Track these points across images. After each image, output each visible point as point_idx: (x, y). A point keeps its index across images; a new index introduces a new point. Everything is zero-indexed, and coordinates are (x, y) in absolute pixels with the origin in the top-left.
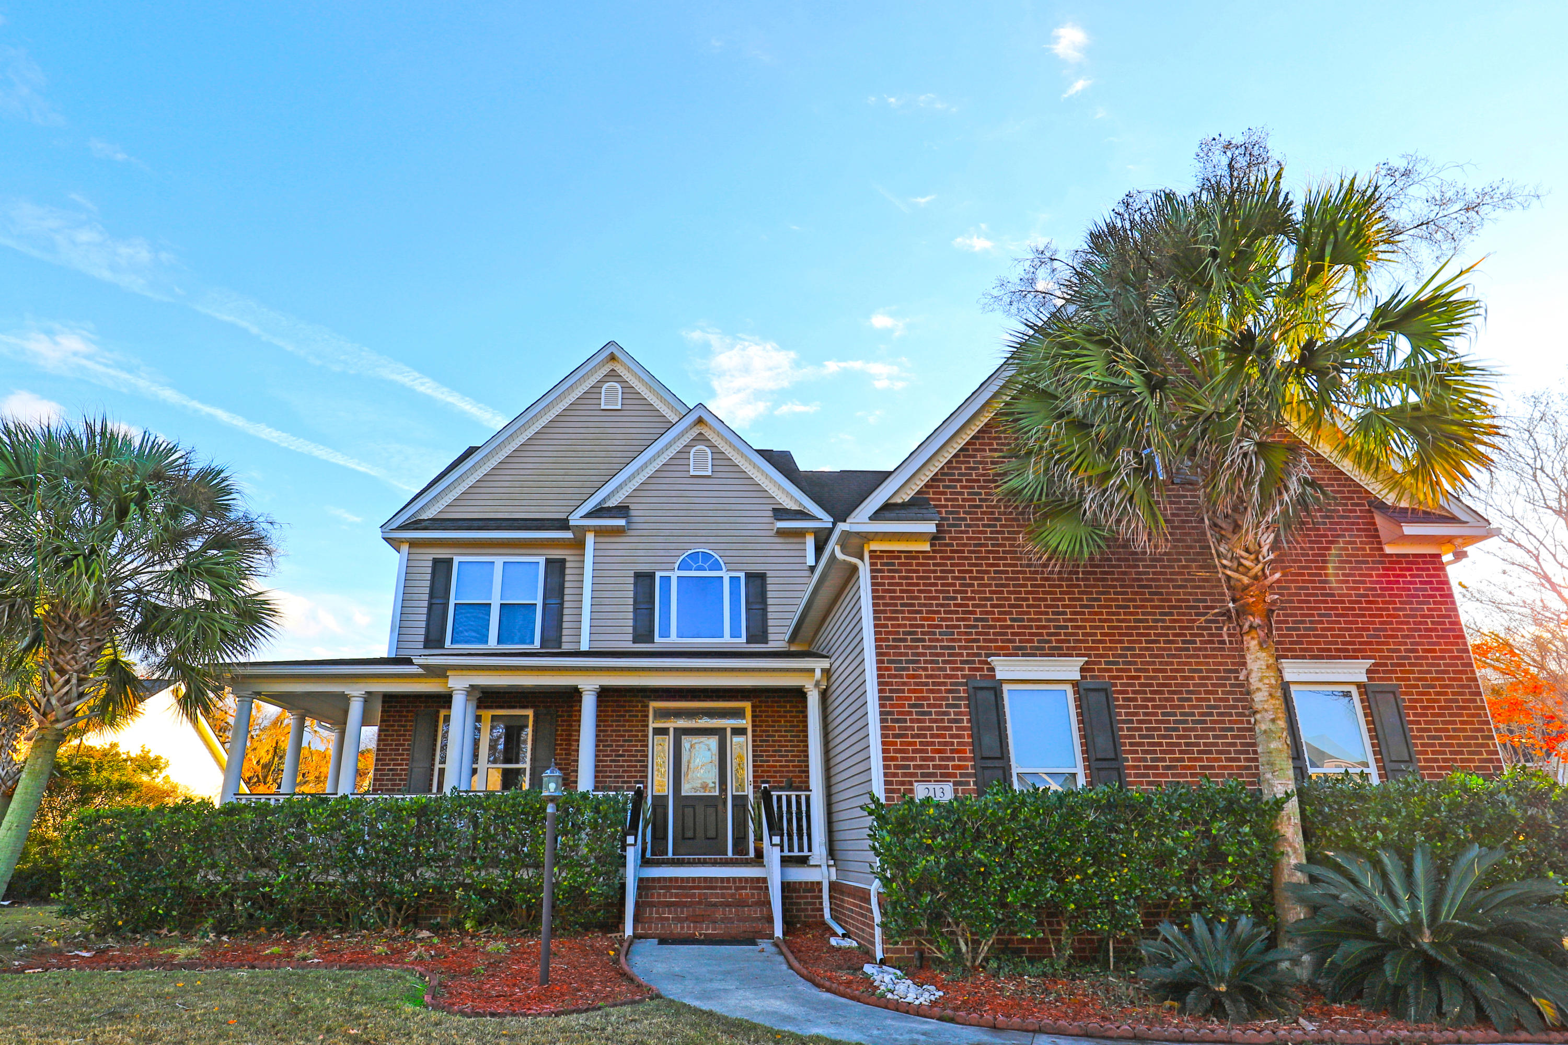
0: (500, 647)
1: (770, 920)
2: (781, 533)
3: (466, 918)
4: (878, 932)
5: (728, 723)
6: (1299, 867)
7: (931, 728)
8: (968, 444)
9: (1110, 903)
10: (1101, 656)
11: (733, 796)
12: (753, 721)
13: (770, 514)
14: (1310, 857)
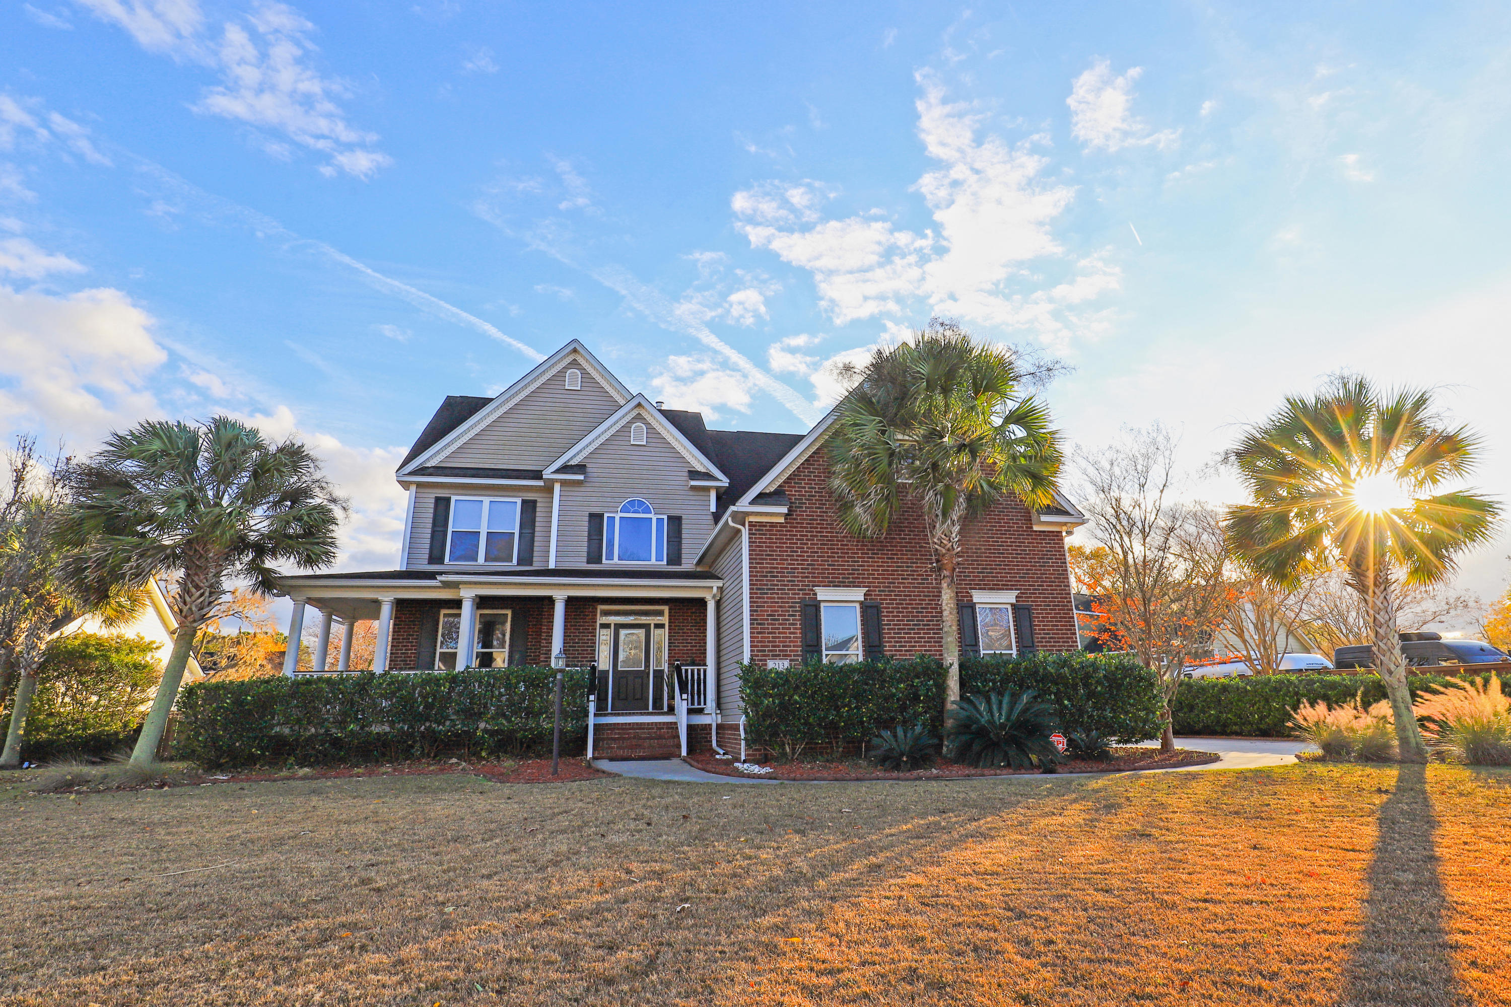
0: (486, 564)
1: (679, 746)
2: (693, 488)
3: (481, 750)
4: (743, 743)
5: (652, 620)
6: (953, 702)
7: (778, 629)
8: (810, 456)
9: (862, 722)
10: (876, 587)
11: (654, 671)
12: (670, 619)
13: (686, 474)
14: (961, 697)
